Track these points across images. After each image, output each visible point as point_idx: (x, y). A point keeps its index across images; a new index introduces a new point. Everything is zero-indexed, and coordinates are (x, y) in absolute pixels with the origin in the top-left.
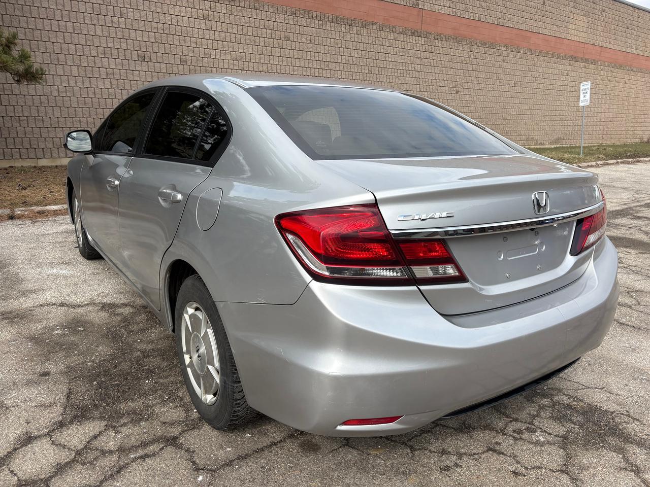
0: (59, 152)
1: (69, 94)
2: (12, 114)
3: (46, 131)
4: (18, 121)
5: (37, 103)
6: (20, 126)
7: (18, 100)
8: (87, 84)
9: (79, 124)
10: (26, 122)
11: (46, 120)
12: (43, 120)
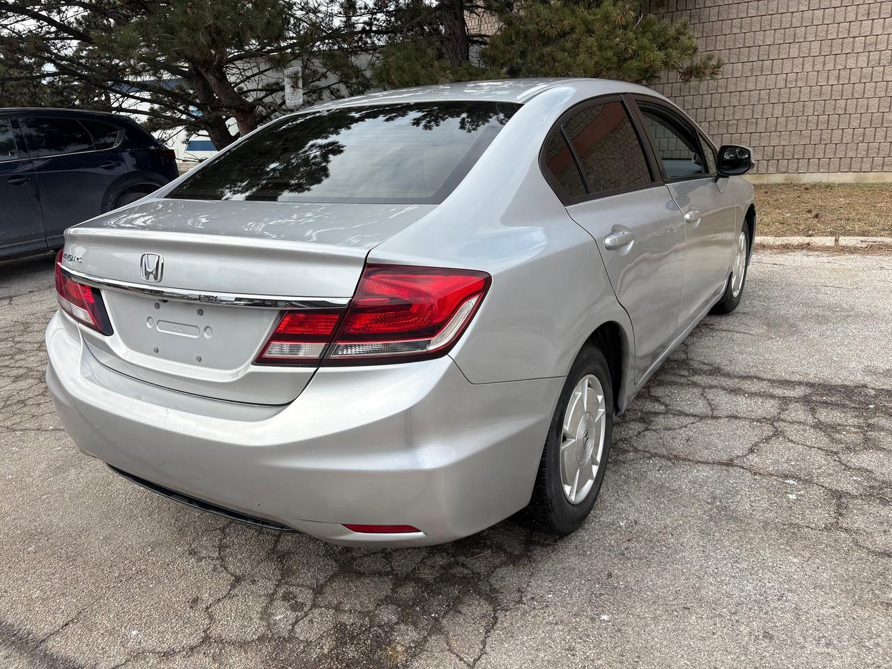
0: (768, 166)
1: (800, 84)
2: (721, 118)
3: (758, 138)
4: (726, 126)
5: (754, 100)
6: (728, 133)
7: (732, 99)
8: (830, 66)
9: (804, 125)
10: (735, 127)
11: (762, 122)
12: (757, 124)
